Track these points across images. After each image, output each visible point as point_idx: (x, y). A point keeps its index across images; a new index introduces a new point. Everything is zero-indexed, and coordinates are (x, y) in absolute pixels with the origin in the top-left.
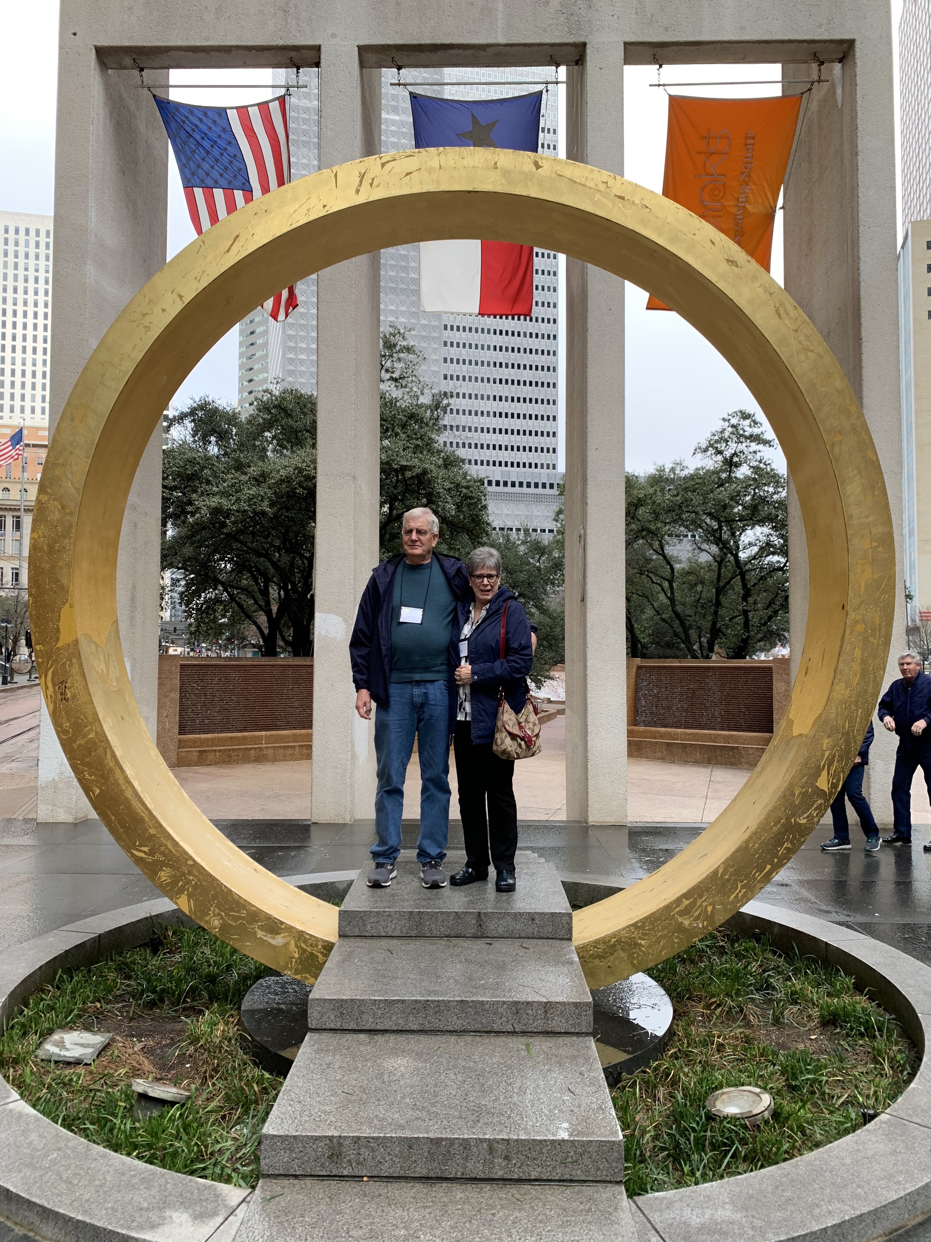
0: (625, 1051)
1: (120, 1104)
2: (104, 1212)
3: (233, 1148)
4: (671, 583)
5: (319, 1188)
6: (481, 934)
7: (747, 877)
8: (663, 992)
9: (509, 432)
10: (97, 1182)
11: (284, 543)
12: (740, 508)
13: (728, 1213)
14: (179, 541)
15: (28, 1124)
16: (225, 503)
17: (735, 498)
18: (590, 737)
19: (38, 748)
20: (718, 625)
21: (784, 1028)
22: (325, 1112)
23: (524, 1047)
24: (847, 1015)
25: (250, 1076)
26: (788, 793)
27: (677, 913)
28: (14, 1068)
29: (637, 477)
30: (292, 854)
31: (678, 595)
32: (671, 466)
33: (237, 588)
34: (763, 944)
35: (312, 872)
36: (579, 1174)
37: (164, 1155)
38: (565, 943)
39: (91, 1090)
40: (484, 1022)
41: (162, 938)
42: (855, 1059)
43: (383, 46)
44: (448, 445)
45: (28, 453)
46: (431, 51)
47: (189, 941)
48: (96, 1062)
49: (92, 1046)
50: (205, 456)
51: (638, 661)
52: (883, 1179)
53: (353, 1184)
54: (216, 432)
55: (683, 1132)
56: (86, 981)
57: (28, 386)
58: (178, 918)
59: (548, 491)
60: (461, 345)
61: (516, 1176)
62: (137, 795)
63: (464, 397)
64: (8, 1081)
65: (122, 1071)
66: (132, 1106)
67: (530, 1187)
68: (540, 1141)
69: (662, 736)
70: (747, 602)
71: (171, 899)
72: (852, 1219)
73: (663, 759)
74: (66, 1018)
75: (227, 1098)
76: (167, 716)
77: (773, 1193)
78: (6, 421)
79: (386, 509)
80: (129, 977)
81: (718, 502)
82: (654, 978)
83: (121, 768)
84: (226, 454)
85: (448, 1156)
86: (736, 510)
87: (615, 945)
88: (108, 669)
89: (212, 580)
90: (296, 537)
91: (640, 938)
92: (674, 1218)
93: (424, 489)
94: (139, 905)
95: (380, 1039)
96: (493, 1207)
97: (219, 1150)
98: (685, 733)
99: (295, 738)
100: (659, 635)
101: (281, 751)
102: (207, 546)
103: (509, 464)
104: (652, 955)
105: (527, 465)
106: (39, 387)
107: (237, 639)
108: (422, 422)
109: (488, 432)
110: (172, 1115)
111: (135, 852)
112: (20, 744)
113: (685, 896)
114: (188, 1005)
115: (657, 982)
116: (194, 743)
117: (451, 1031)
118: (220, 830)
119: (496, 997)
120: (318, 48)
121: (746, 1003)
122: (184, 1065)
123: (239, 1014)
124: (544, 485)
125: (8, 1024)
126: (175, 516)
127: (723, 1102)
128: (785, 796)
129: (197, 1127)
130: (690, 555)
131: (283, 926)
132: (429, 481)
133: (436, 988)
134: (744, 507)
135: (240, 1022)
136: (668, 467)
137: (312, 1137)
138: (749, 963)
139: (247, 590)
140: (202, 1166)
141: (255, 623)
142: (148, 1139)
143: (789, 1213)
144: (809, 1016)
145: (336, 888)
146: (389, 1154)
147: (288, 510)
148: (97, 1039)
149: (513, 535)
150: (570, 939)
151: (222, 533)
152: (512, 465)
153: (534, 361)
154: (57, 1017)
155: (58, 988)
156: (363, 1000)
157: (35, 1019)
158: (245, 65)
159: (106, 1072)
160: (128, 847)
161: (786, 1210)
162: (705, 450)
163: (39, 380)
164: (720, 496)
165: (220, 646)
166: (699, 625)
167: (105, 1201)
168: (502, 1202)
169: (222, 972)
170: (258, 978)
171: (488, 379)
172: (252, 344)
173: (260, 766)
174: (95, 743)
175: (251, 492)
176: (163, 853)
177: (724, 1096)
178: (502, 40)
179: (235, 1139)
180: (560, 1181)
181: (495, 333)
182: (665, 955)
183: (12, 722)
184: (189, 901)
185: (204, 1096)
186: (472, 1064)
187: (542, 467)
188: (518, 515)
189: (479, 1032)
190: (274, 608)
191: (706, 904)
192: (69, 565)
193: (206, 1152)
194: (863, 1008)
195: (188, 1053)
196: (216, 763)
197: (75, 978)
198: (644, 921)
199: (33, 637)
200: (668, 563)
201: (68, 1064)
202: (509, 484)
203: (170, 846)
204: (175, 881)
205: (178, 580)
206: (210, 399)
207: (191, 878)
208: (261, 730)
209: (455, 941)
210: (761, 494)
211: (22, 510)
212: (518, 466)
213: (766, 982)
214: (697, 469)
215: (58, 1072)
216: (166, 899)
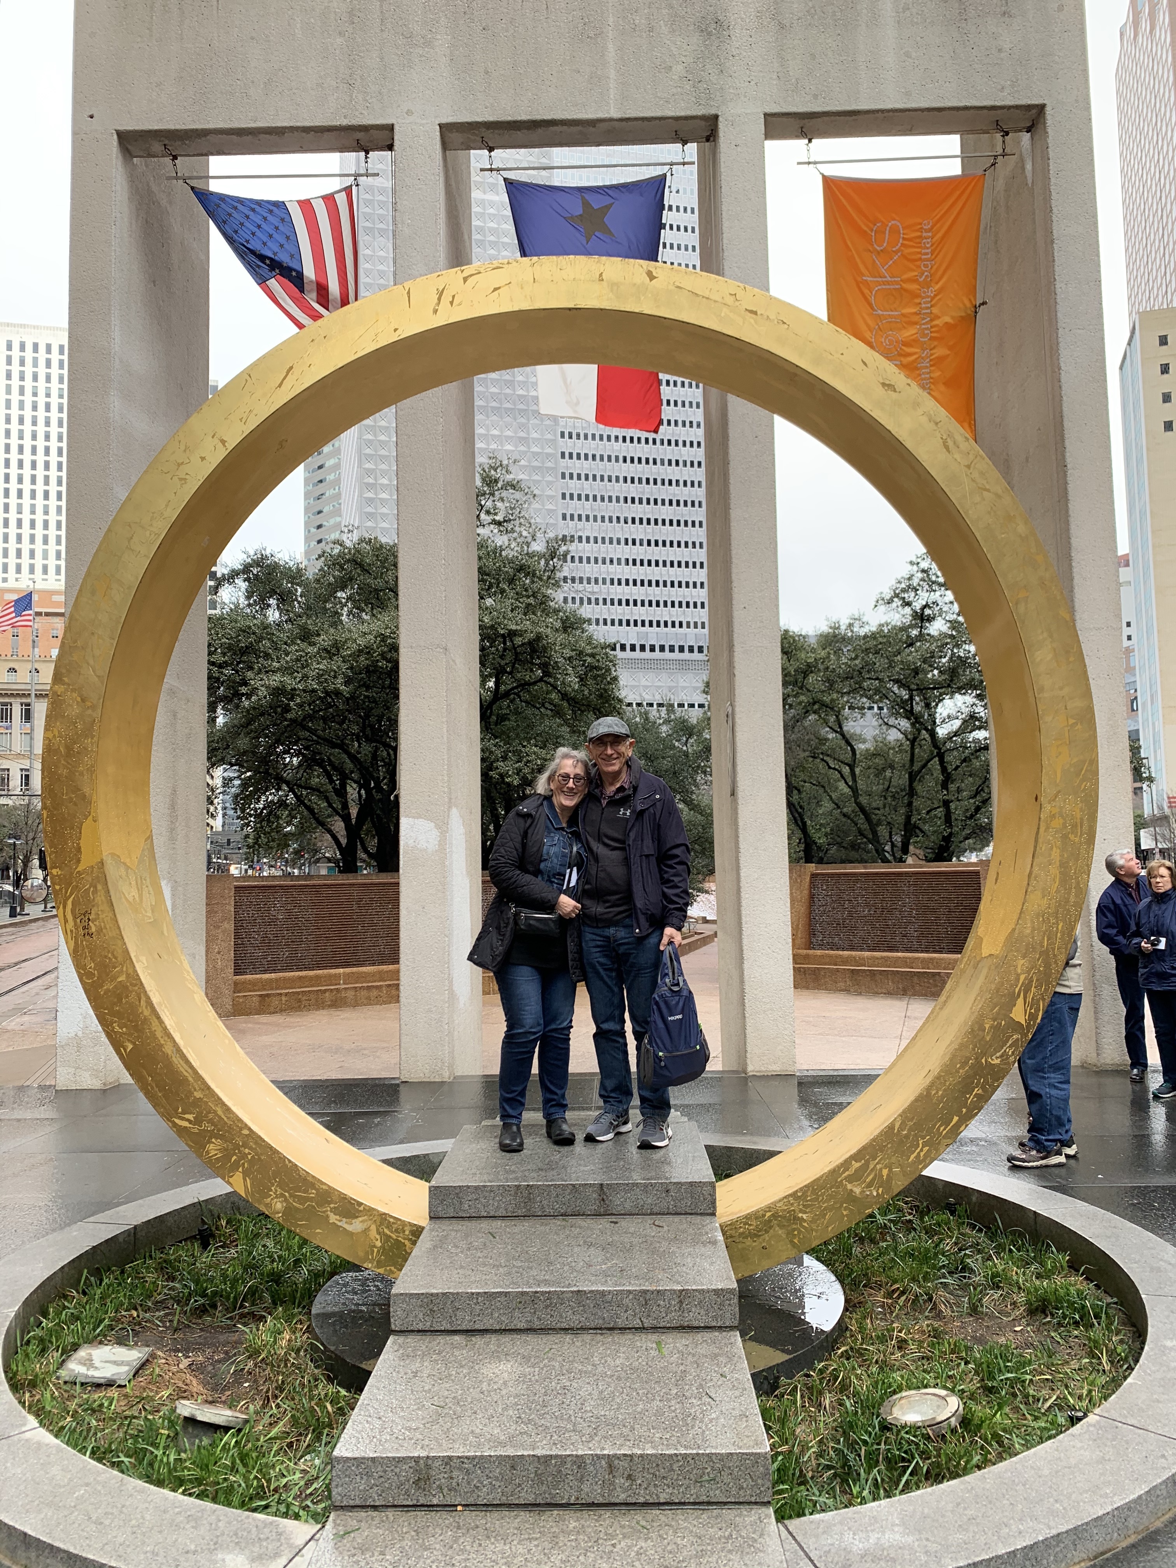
0: (783, 1351)
1: (162, 1431)
2: (142, 1556)
3: (302, 1483)
4: (852, 768)
5: (404, 1521)
6: (604, 1210)
7: (929, 1131)
8: (833, 1278)
9: (646, 583)
10: (134, 1522)
11: (363, 730)
12: (936, 672)
13: (897, 1537)
14: (233, 731)
15: (48, 1456)
16: (290, 682)
17: (929, 660)
18: (746, 965)
19: (56, 997)
20: (913, 820)
21: (983, 1319)
22: (409, 1429)
23: (654, 1345)
24: (1059, 1300)
25: (323, 1393)
26: (976, 1028)
27: (845, 1178)
28: (30, 1392)
29: (804, 637)
30: (376, 1121)
31: (861, 785)
32: (847, 622)
33: (306, 788)
34: (960, 1217)
35: (401, 1142)
36: (718, 1495)
37: (217, 1491)
38: (708, 1219)
39: (126, 1418)
40: (605, 1316)
41: (213, 1229)
42: (1069, 1354)
43: (470, 124)
44: (570, 600)
45: (40, 623)
46: (528, 128)
47: (246, 1232)
48: (132, 1383)
49: (128, 1364)
50: (262, 623)
51: (812, 867)
52: (1086, 1492)
53: (444, 1515)
54: (276, 593)
55: (852, 1446)
56: (119, 1284)
57: (39, 539)
58: (233, 1203)
59: (696, 655)
60: (583, 477)
61: (642, 1500)
62: (179, 1050)
63: (588, 541)
64: (24, 1407)
65: (165, 1393)
66: (177, 1434)
67: (658, 1512)
68: (671, 1456)
69: (846, 960)
70: (947, 790)
71: (224, 1179)
72: (1046, 1539)
73: (846, 991)
74: (94, 1330)
75: (294, 1421)
76: (219, 953)
77: (952, 1512)
78: (11, 584)
79: (491, 684)
80: (173, 1279)
81: (906, 665)
82: (822, 1262)
83: (159, 1018)
84: (289, 620)
85: (559, 1477)
86: (930, 676)
87: (770, 1221)
88: (141, 896)
89: (275, 779)
90: (379, 721)
91: (801, 1211)
92: (832, 1545)
93: (538, 658)
94: (184, 1188)
95: (479, 1341)
96: (612, 1537)
97: (285, 1486)
98: (874, 958)
99: (381, 976)
100: (842, 835)
101: (364, 993)
102: (267, 736)
103: (647, 624)
104: (816, 1231)
105: (670, 624)
106: (52, 540)
107: (308, 853)
108: (534, 575)
109: (620, 583)
110: (226, 1443)
111: (177, 1121)
112: (34, 992)
113: (855, 1157)
114: (246, 1310)
115: (827, 1266)
116: (254, 985)
117: (565, 1330)
118: (286, 1094)
119: (619, 1285)
120: (391, 128)
121: (936, 1288)
122: (241, 1384)
123: (309, 1320)
124: (691, 649)
125: (22, 1339)
126: (227, 700)
127: (902, 1408)
128: (973, 1030)
129: (257, 1457)
130: (877, 732)
131: (361, 1208)
132: (545, 649)
133: (547, 1277)
134: (940, 672)
135: (309, 1330)
136: (844, 623)
137: (394, 1458)
138: (941, 1240)
139: (318, 790)
140: (263, 1503)
141: (330, 831)
142: (197, 1473)
143: (971, 1535)
144: (1014, 1303)
145: (431, 1162)
146: (488, 1477)
147: (368, 688)
148: (133, 1355)
149: (653, 712)
150: (713, 1214)
151: (286, 720)
152: (651, 625)
153: (674, 495)
154: (83, 1329)
155: (84, 1293)
156: (458, 1293)
157: (57, 1332)
158: (302, 149)
159: (145, 1395)
160: (168, 1116)
161: (967, 1530)
162: (890, 601)
163: (52, 532)
164: (910, 658)
165: (287, 862)
166: (889, 820)
167: (144, 1543)
168: (625, 1531)
169: (288, 1268)
170: (333, 1274)
171: (618, 518)
172: (321, 481)
173: (338, 1013)
174: (127, 987)
175: (321, 667)
176: (211, 1122)
177: (903, 1402)
178: (615, 114)
179: (304, 1471)
180: (694, 1503)
181: (625, 461)
182: (831, 1231)
183: (23, 965)
184: (245, 1180)
185: (266, 1420)
186: (590, 1368)
187: (688, 626)
188: (659, 687)
189: (600, 1329)
190: (354, 811)
191: (880, 1167)
192: (91, 770)
193: (268, 1487)
194: (1078, 1291)
195: (247, 1368)
196: (281, 1011)
197: (106, 1281)
198: (805, 1189)
199: (48, 859)
200: (848, 743)
201: (98, 1386)
202: (648, 648)
203: (220, 1112)
204: (227, 1157)
205: (231, 780)
206: (268, 552)
207: (247, 1151)
208: (337, 967)
209: (571, 1220)
210: (962, 655)
211: (33, 696)
212: (658, 625)
213: (962, 1262)
214: (881, 625)
215: (85, 1396)
216: (219, 1180)
